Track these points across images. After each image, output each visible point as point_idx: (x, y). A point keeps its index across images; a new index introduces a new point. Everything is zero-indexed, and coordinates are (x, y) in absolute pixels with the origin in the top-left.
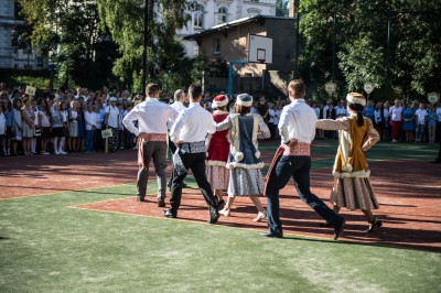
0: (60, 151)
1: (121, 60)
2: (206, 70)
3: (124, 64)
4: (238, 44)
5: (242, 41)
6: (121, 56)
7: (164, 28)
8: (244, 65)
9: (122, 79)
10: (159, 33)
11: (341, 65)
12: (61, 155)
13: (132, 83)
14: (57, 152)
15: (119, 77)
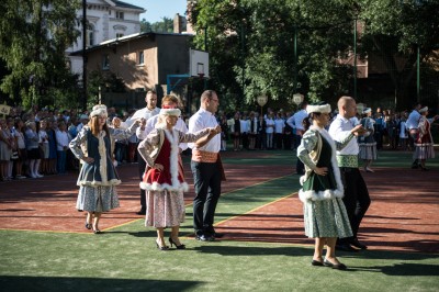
0: (36, 175)
1: (11, 76)
2: (103, 85)
3: (13, 80)
4: (127, 59)
5: (132, 56)
6: (9, 72)
7: (54, 44)
8: (134, 80)
9: (11, 96)
10: (49, 49)
11: (238, 79)
12: (38, 178)
13: (21, 101)
14: (34, 176)
15: (8, 94)
